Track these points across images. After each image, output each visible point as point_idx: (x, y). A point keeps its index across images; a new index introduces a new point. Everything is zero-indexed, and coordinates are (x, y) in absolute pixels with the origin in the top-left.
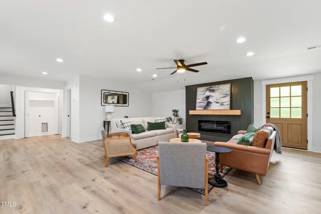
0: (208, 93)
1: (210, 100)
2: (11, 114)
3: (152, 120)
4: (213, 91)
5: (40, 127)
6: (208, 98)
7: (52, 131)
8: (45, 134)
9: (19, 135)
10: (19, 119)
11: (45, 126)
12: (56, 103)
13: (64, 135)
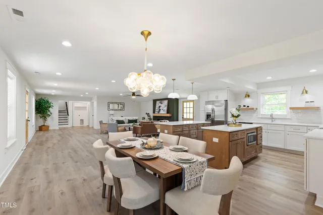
0: (160, 105)
1: (161, 108)
2: (67, 114)
3: (131, 118)
4: (162, 103)
5: (79, 122)
6: (160, 107)
7: (86, 124)
8: (82, 125)
9: (70, 125)
10: (70, 117)
11: (82, 121)
12: (88, 108)
13: (91, 126)
